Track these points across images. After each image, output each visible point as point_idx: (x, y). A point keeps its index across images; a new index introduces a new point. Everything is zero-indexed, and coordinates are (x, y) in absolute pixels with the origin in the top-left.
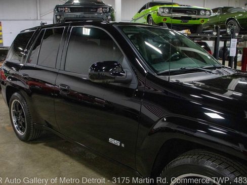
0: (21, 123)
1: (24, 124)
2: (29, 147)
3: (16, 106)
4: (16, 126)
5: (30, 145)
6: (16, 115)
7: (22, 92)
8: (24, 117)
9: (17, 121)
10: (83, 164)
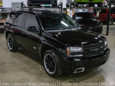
0: (11, 45)
1: (12, 45)
2: (13, 53)
3: (9, 39)
4: (9, 46)
5: (14, 53)
6: (9, 42)
7: (12, 34)
8: (12, 43)
9: (10, 44)
10: (30, 58)
